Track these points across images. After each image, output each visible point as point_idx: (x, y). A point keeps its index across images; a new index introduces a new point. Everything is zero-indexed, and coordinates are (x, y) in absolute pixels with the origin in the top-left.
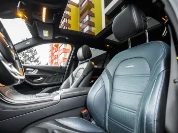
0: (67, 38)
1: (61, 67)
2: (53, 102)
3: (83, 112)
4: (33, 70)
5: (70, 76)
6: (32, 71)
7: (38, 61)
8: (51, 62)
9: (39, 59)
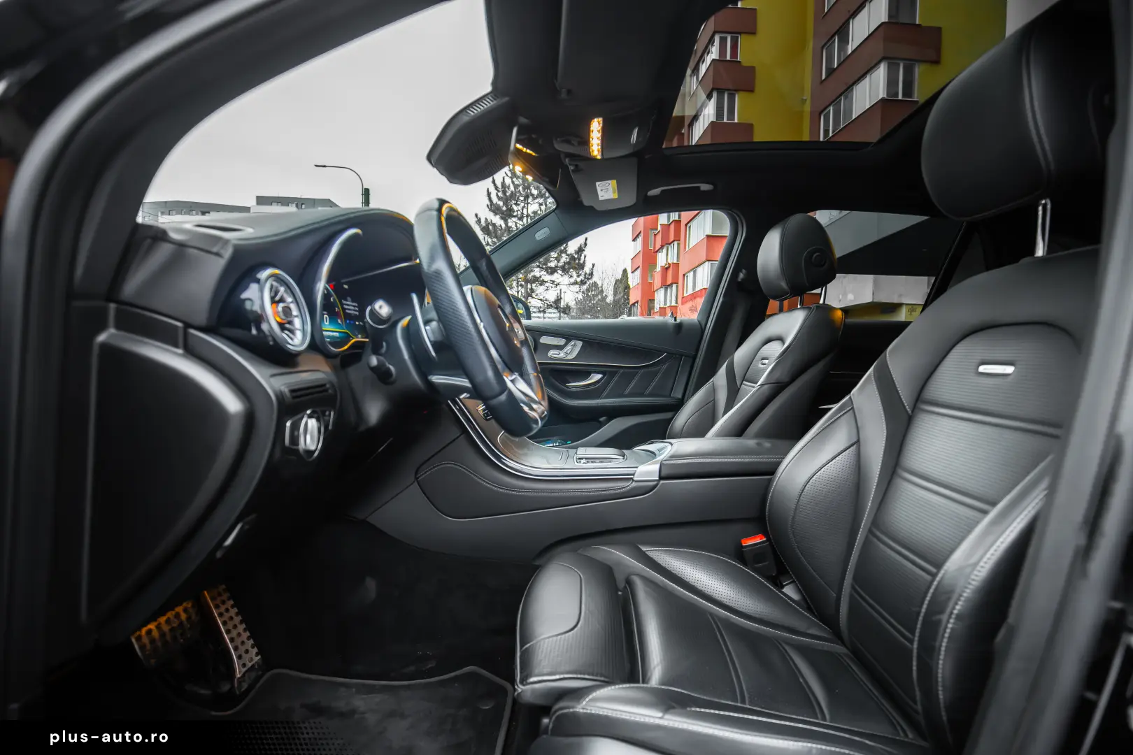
0: (705, 187)
1: (679, 327)
2: (634, 484)
3: (748, 542)
4: (562, 342)
5: (722, 371)
6: (560, 348)
7: (582, 266)
8: (641, 267)
9: (585, 257)
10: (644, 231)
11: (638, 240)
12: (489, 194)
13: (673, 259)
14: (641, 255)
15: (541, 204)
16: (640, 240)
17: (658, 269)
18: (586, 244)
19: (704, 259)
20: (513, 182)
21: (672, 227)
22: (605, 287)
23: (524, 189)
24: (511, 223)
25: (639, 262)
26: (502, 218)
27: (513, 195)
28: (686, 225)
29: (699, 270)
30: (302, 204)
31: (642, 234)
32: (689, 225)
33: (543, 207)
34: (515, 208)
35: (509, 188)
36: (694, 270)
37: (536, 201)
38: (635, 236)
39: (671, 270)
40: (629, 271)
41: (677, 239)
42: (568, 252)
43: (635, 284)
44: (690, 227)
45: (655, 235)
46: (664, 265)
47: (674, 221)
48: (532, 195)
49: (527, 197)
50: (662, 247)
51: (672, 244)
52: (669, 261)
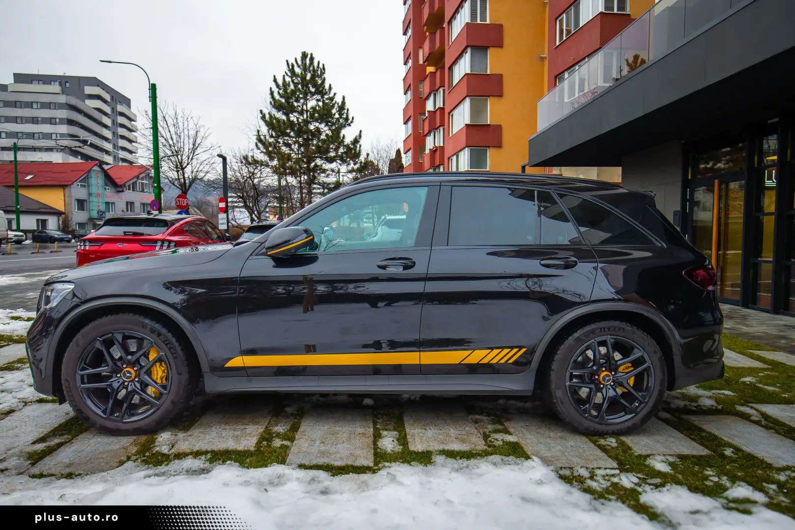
7: (358, 155)
8: (412, 148)
9: (360, 146)
10: (413, 115)
11: (409, 123)
12: (272, 93)
13: (440, 143)
14: (412, 136)
15: (318, 100)
16: (410, 123)
17: (427, 152)
18: (360, 136)
19: (464, 146)
20: (293, 81)
21: (438, 113)
22: (380, 166)
23: (303, 86)
24: (293, 117)
25: (411, 143)
26: (284, 114)
27: (293, 92)
28: (449, 113)
29: (461, 154)
30: (66, 82)
31: (412, 118)
32: (451, 114)
33: (321, 104)
34: (296, 104)
35: (289, 85)
36: (457, 154)
37: (315, 97)
38: (406, 120)
39: (438, 153)
40: (402, 152)
41: (442, 125)
42: (345, 144)
43: (408, 164)
44: (452, 115)
45: (424, 120)
46: (432, 148)
47: (439, 108)
48: (311, 92)
49: (306, 94)
50: (430, 132)
51: (439, 130)
52: (437, 145)
